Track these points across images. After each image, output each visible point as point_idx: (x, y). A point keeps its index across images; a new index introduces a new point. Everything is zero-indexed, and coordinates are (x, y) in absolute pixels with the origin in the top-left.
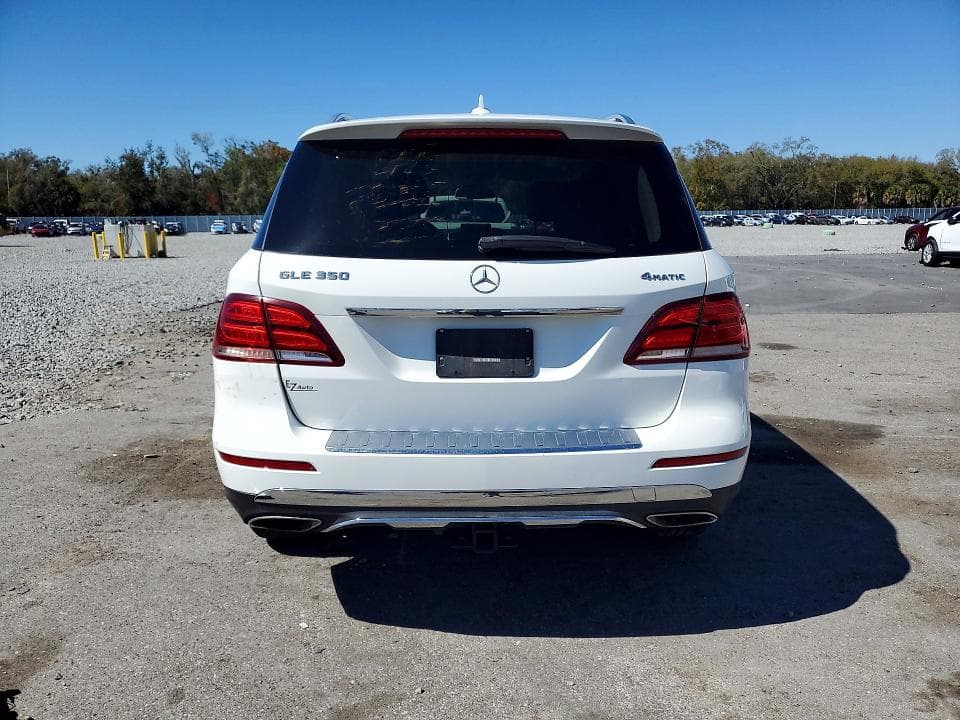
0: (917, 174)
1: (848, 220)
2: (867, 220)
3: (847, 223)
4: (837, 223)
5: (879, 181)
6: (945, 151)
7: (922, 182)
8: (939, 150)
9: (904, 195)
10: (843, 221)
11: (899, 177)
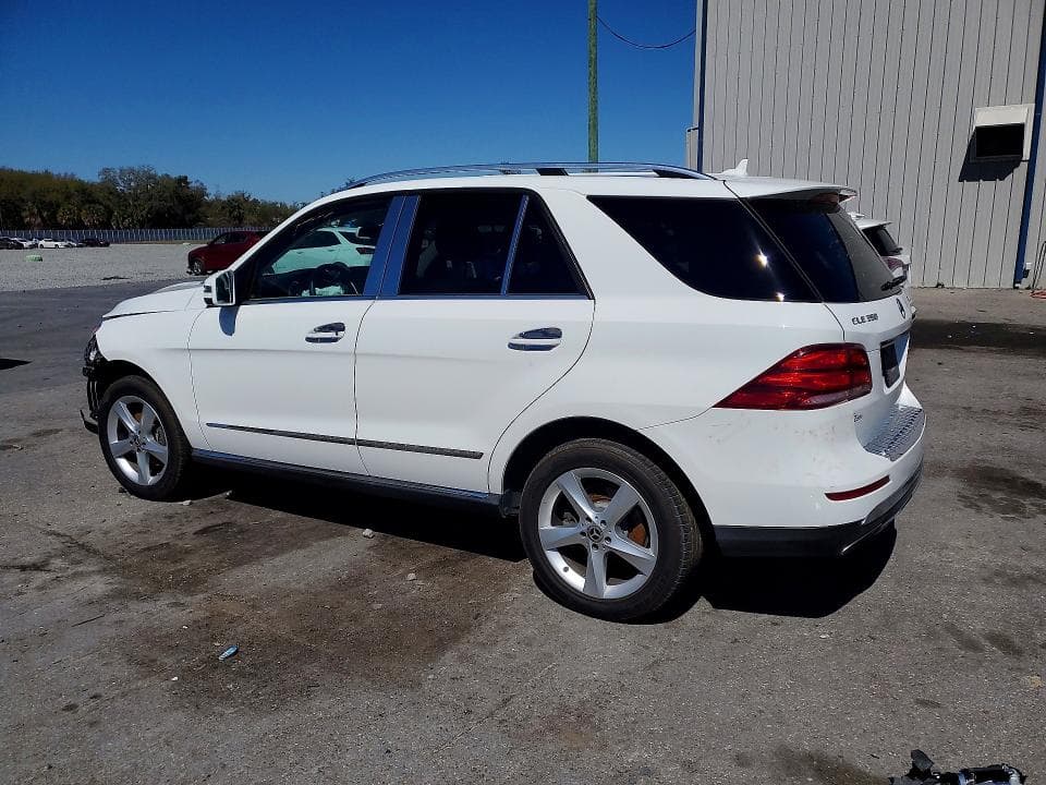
0: (86, 194)
1: (30, 243)
2: (53, 244)
3: (32, 247)
4: (20, 247)
5: (47, 199)
6: (106, 171)
7: (94, 202)
8: (101, 169)
9: (79, 216)
10: (26, 244)
11: (68, 197)
